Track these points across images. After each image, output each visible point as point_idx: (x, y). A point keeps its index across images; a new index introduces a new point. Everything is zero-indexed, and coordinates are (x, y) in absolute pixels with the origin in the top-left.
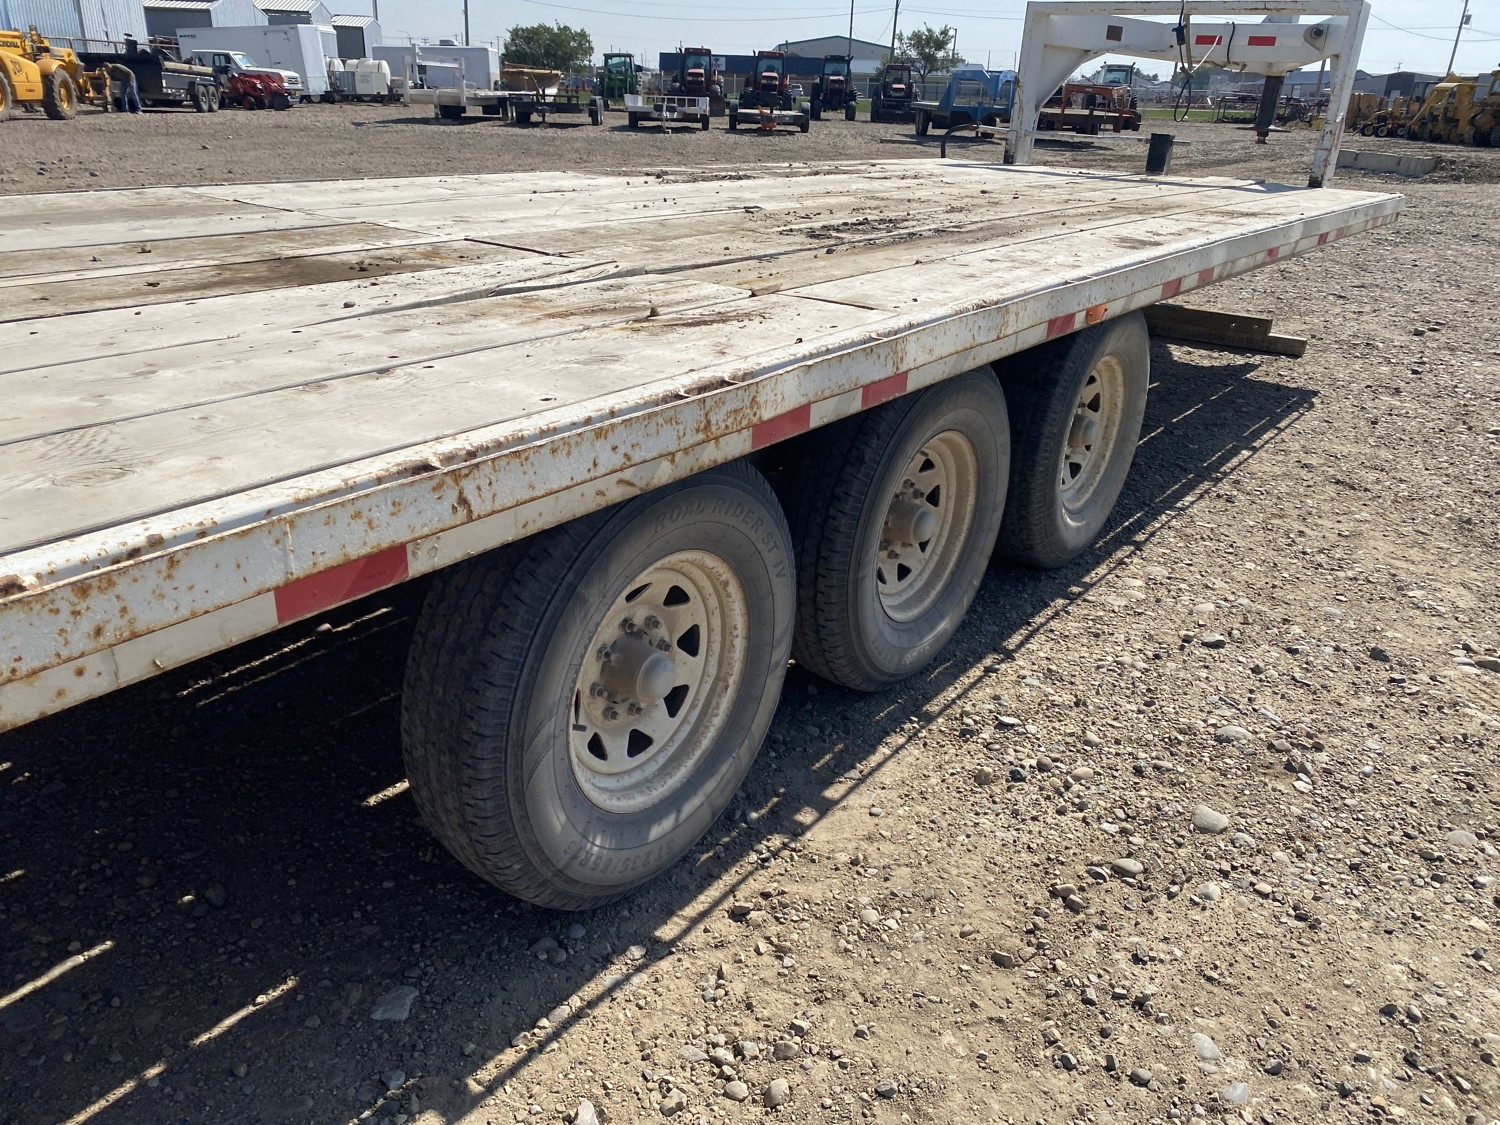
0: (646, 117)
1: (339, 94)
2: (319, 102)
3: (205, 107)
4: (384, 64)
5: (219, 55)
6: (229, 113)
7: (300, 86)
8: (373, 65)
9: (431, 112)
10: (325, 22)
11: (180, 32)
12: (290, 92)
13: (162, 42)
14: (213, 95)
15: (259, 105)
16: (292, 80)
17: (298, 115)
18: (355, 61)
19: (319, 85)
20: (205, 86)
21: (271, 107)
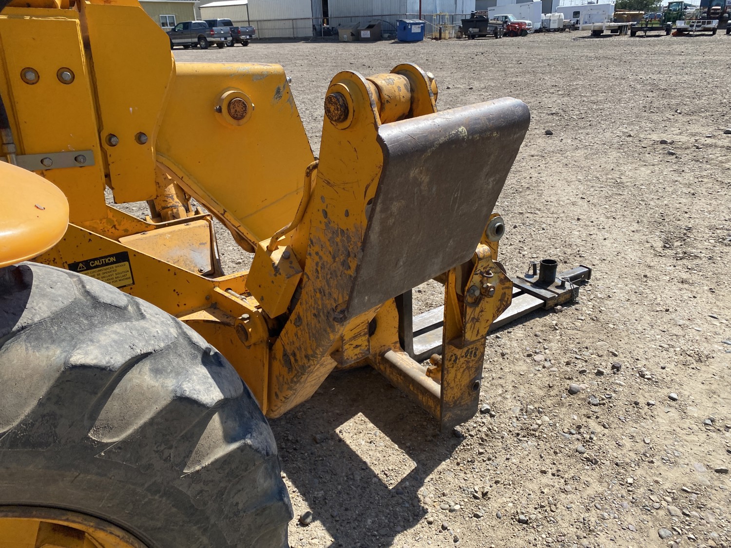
0: (686, 30)
1: (544, 28)
3: (498, 37)
4: (562, 14)
5: (504, 16)
6: (506, 38)
7: (531, 27)
8: (557, 15)
9: (589, 33)
11: (489, 9)
12: (529, 29)
13: (479, 13)
14: (502, 32)
15: (517, 35)
16: (529, 24)
18: (549, 14)
19: (538, 25)
20: (500, 29)
21: (520, 36)
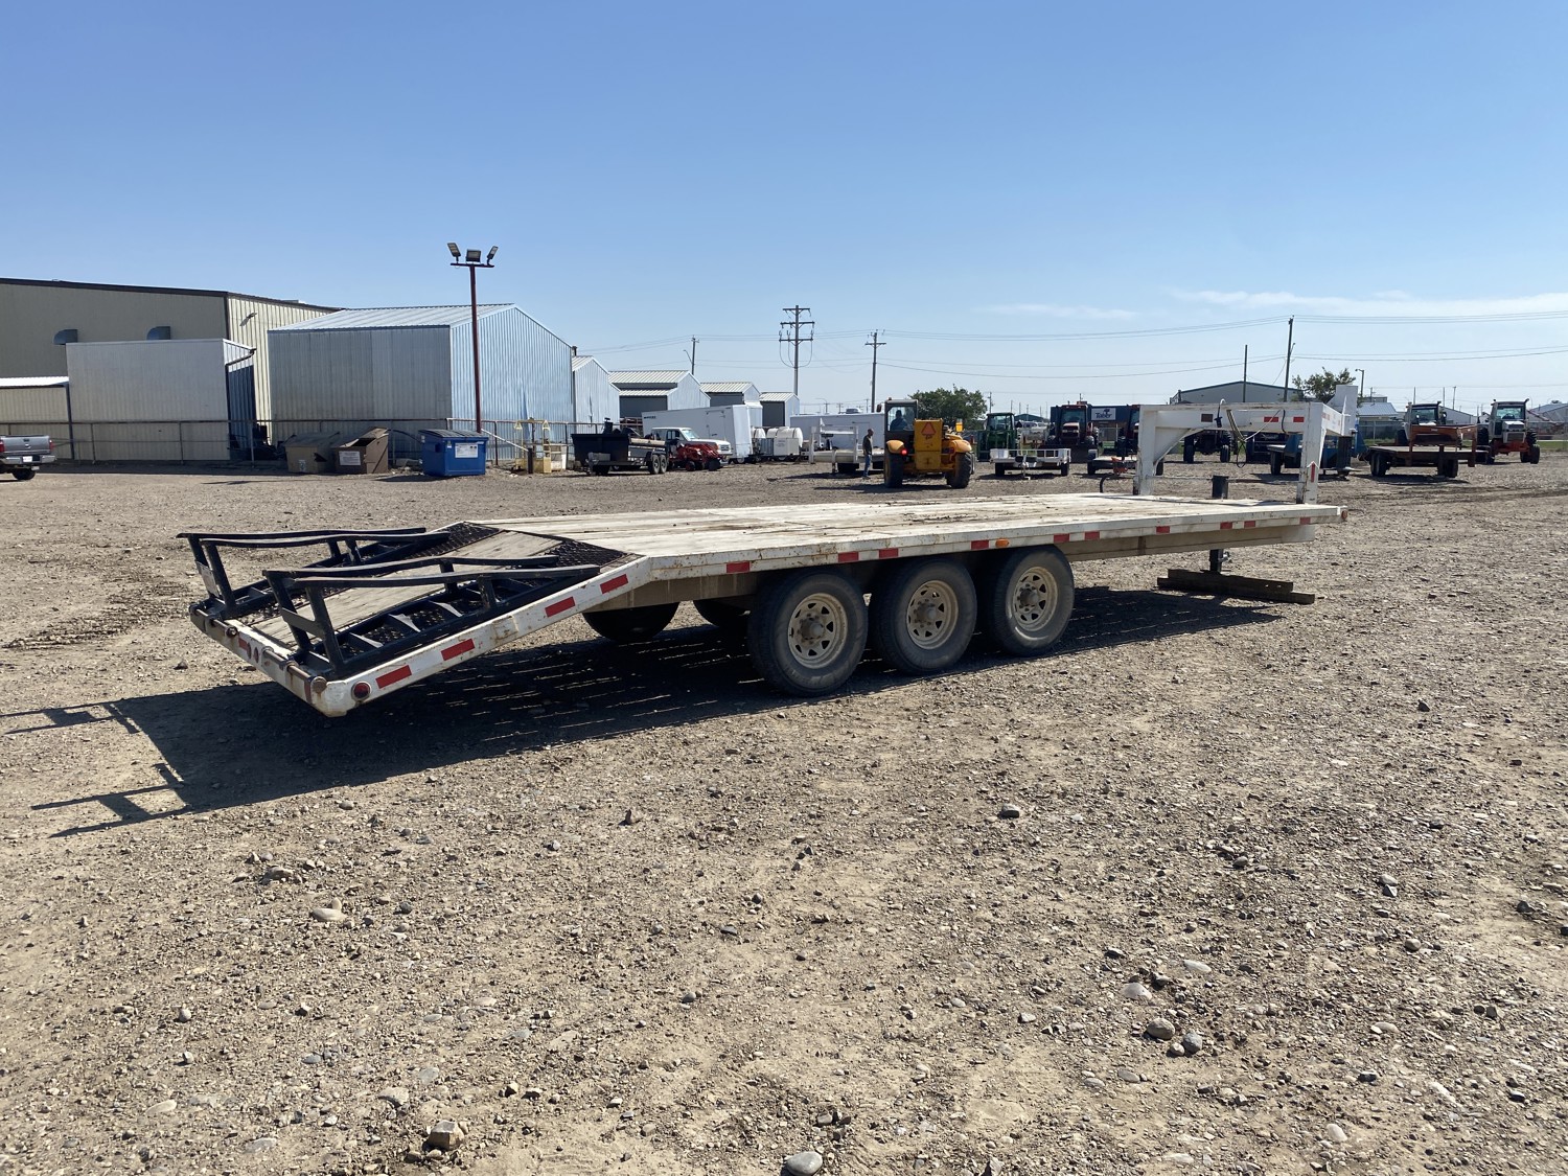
0: (1010, 466)
1: (761, 455)
2: (744, 463)
3: (656, 470)
4: (799, 431)
5: (671, 431)
6: (675, 474)
7: (729, 452)
8: (790, 432)
9: (829, 468)
10: (753, 400)
11: (644, 414)
12: (721, 457)
13: (629, 422)
14: (663, 461)
15: (698, 467)
16: (724, 448)
17: (727, 474)
18: (775, 430)
19: (744, 449)
20: (658, 455)
21: (707, 468)
